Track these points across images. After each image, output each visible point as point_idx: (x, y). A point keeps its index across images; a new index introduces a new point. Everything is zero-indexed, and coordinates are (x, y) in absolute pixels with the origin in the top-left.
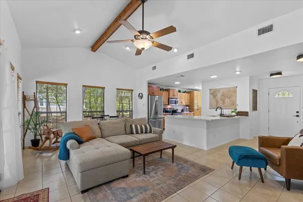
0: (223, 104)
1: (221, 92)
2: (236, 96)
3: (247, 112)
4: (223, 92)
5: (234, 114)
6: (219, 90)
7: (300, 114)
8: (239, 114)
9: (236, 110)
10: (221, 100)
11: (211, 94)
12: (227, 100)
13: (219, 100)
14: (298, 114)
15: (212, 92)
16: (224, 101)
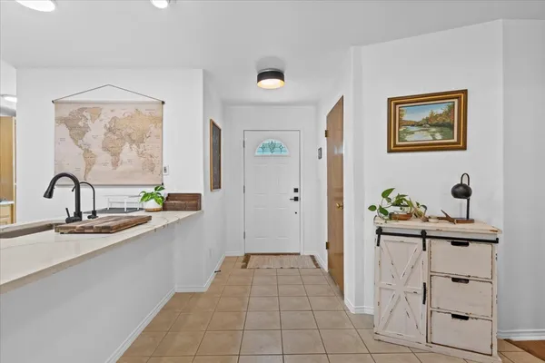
0: (115, 164)
1: (106, 118)
2: (160, 137)
3: (197, 197)
4: (114, 119)
5: (152, 204)
6: (95, 109)
7: (300, 194)
8: (172, 202)
9: (160, 187)
10: (105, 148)
11: (61, 120)
12: (128, 153)
13: (96, 149)
14: (296, 195)
15: (66, 113)
16: (116, 155)
